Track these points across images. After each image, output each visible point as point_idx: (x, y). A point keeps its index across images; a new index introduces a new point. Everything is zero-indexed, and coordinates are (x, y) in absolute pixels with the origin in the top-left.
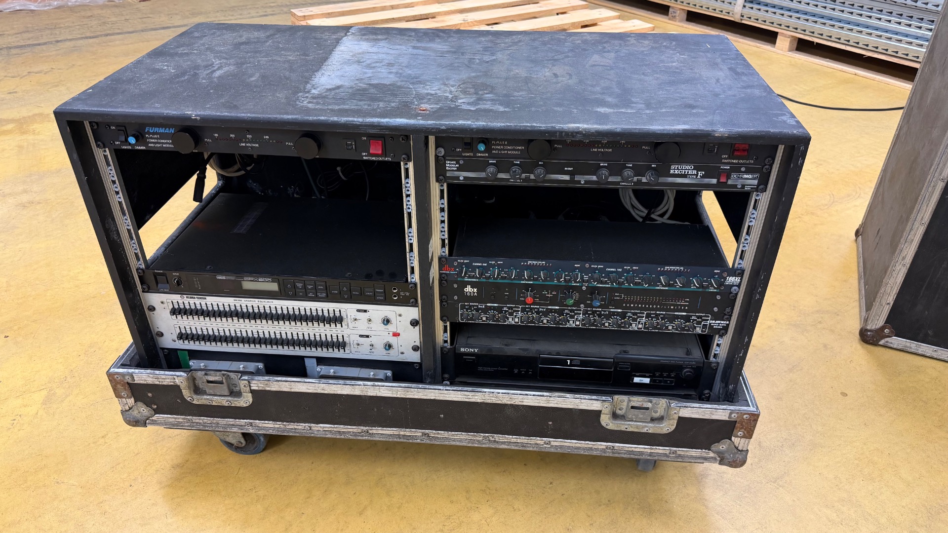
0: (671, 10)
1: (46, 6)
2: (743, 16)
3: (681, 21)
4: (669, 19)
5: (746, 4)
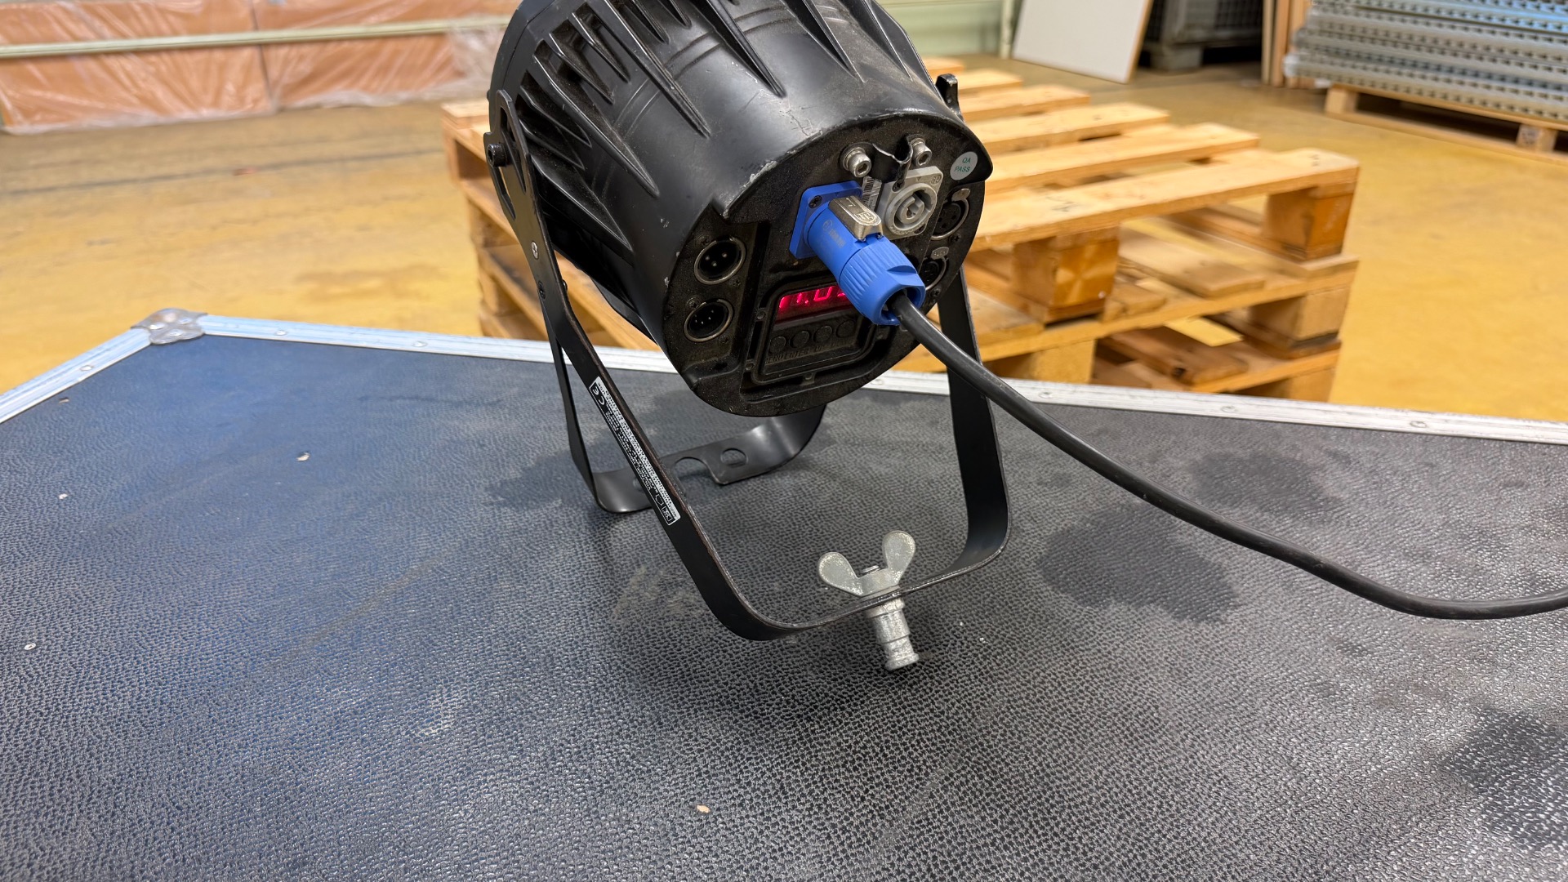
0: (1523, 131)
3: (1545, 150)
4: (1520, 147)
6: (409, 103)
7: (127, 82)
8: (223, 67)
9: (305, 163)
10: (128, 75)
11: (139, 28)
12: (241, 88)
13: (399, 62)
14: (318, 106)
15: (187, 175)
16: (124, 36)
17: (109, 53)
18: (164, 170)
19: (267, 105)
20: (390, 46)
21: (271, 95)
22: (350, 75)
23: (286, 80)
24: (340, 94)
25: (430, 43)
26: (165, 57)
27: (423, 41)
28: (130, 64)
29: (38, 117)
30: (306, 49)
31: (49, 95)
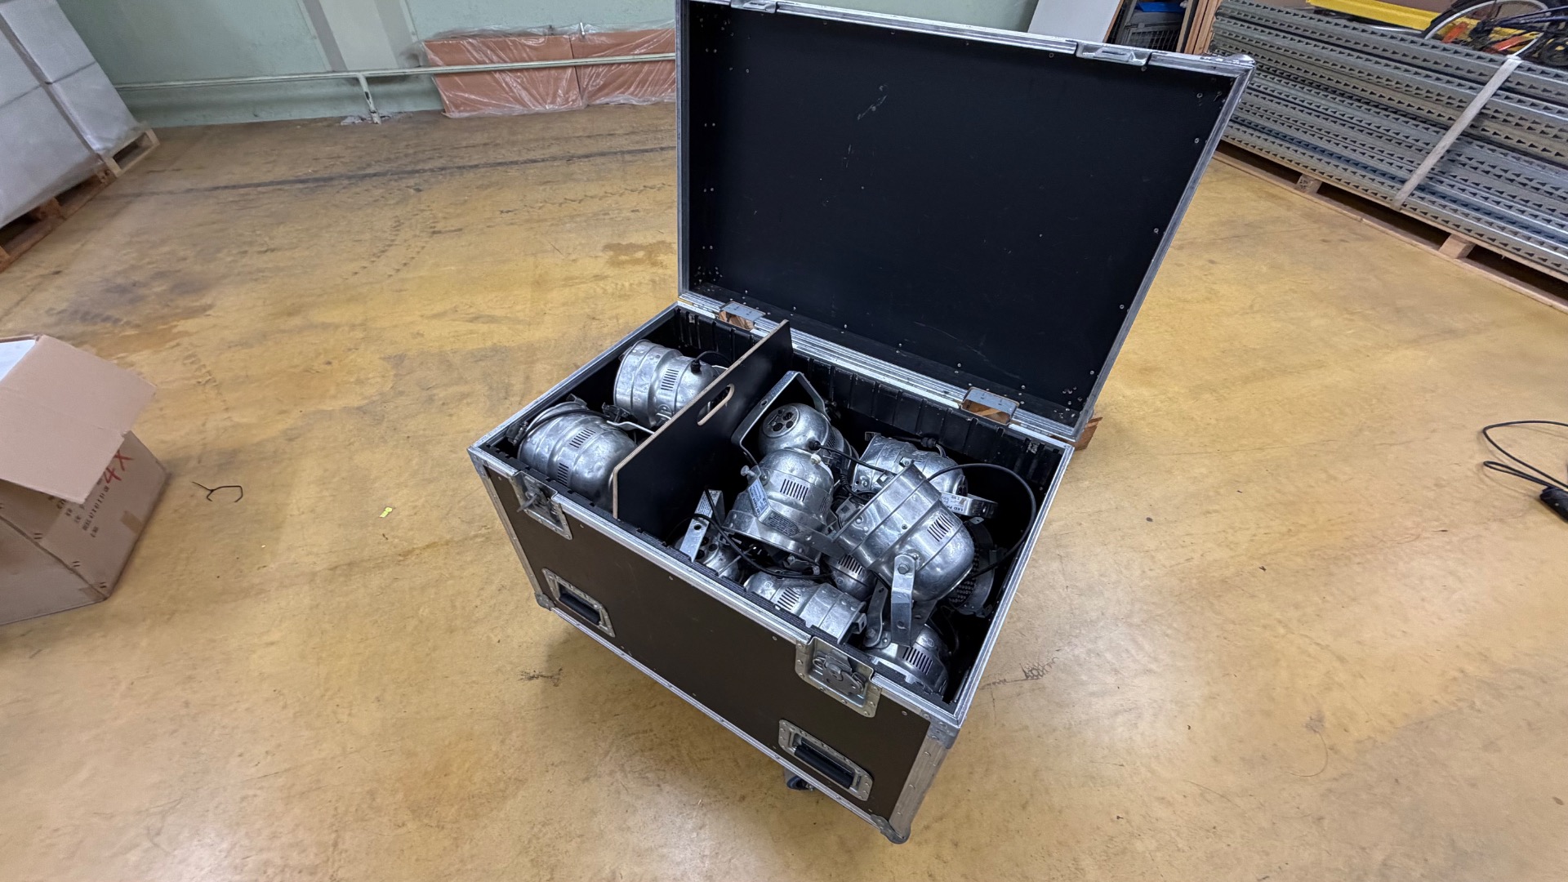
0: (1301, 178)
1: (644, 101)
2: (1405, 206)
3: (1310, 193)
4: (1296, 189)
5: (1415, 192)
6: (656, 104)
7: (507, 89)
8: (558, 80)
9: (603, 154)
10: (506, 83)
11: (511, 55)
12: (567, 92)
13: (650, 79)
14: (608, 104)
15: (543, 160)
16: (505, 62)
17: (495, 71)
18: (532, 155)
19: (580, 103)
20: (646, 67)
21: (582, 98)
22: (625, 86)
23: (590, 89)
24: (620, 98)
25: (669, 66)
26: (526, 74)
27: (664, 64)
28: (508, 78)
29: (462, 108)
30: (601, 70)
31: (467, 95)
